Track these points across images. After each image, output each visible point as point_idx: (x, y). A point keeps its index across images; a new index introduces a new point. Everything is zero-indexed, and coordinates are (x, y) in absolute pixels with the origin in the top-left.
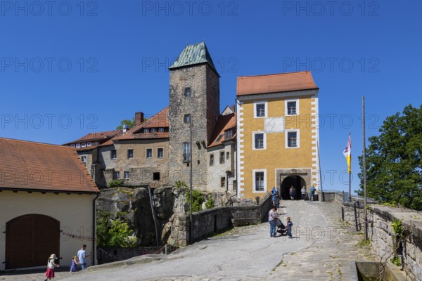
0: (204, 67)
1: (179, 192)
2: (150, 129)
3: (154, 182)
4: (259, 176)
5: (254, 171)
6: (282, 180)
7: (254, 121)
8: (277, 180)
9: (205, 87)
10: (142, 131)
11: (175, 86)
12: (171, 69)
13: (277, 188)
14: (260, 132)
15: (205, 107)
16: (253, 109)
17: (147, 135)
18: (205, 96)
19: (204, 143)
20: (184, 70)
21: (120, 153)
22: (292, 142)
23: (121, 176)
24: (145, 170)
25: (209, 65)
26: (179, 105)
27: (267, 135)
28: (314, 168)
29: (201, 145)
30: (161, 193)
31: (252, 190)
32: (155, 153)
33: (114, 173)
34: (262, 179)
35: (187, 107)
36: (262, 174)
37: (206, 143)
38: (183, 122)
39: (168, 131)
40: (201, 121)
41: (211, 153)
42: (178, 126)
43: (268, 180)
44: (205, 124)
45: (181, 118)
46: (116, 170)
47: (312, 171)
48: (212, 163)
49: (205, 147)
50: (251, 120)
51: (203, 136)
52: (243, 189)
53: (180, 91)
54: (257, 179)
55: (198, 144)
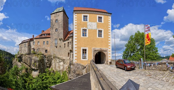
0: (62, 12)
1: (53, 58)
2: (44, 34)
3: (45, 53)
4: (84, 51)
5: (82, 48)
6: (95, 54)
7: (82, 23)
8: (93, 54)
9: (63, 19)
10: (42, 35)
11: (52, 19)
12: (51, 14)
13: (93, 58)
14: (85, 28)
15: (63, 26)
16: (82, 17)
17: (43, 36)
18: (63, 22)
19: (62, 39)
20: (55, 14)
21: (36, 43)
22: (100, 35)
23: (36, 50)
24: (43, 49)
25: (64, 11)
26: (53, 25)
27: (89, 30)
28: (110, 48)
29: (61, 40)
30: (48, 57)
31: (80, 58)
32: (46, 43)
33: (34, 49)
34: (86, 53)
35: (56, 26)
36: (86, 50)
37: (63, 39)
38: (55, 31)
39: (50, 35)
40: (61, 31)
41: (64, 43)
42: (53, 33)
43: (88, 54)
44: (63, 32)
45: (54, 30)
46: (35, 48)
47: (109, 50)
48: (65, 47)
49: (62, 40)
50: (81, 22)
51: (62, 36)
52: (76, 58)
53: (54, 21)
54: (83, 53)
55: (60, 39)
